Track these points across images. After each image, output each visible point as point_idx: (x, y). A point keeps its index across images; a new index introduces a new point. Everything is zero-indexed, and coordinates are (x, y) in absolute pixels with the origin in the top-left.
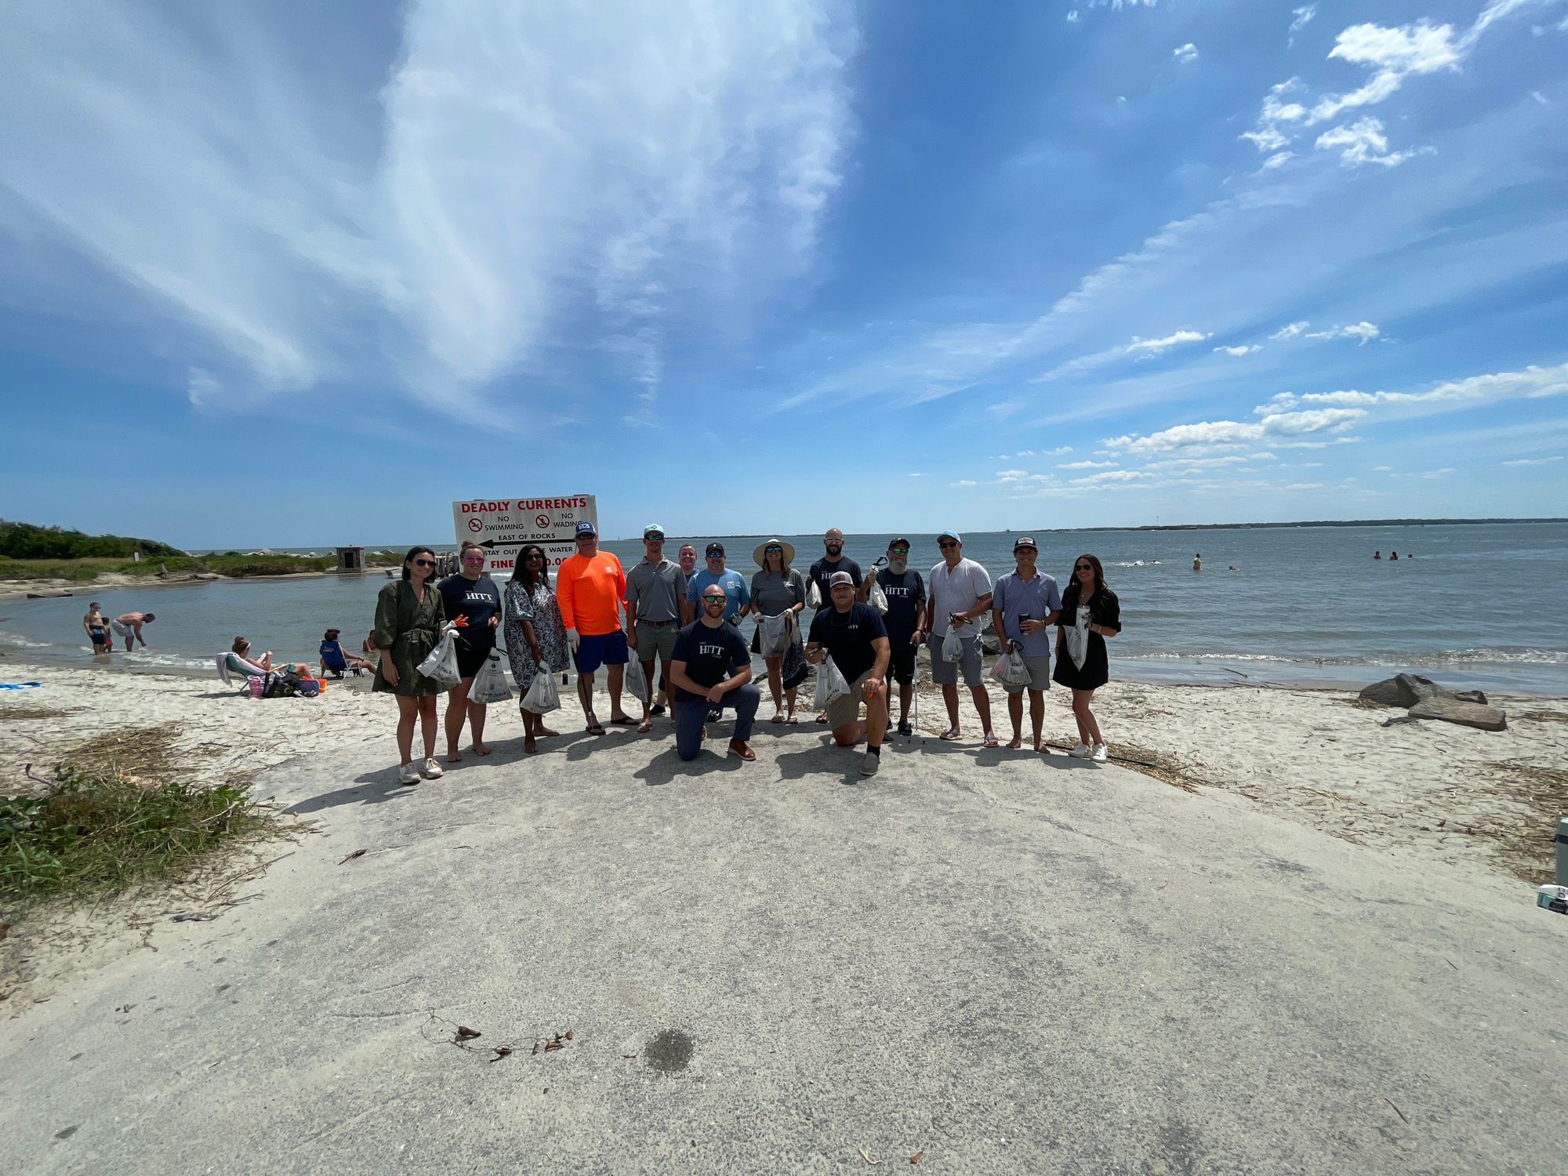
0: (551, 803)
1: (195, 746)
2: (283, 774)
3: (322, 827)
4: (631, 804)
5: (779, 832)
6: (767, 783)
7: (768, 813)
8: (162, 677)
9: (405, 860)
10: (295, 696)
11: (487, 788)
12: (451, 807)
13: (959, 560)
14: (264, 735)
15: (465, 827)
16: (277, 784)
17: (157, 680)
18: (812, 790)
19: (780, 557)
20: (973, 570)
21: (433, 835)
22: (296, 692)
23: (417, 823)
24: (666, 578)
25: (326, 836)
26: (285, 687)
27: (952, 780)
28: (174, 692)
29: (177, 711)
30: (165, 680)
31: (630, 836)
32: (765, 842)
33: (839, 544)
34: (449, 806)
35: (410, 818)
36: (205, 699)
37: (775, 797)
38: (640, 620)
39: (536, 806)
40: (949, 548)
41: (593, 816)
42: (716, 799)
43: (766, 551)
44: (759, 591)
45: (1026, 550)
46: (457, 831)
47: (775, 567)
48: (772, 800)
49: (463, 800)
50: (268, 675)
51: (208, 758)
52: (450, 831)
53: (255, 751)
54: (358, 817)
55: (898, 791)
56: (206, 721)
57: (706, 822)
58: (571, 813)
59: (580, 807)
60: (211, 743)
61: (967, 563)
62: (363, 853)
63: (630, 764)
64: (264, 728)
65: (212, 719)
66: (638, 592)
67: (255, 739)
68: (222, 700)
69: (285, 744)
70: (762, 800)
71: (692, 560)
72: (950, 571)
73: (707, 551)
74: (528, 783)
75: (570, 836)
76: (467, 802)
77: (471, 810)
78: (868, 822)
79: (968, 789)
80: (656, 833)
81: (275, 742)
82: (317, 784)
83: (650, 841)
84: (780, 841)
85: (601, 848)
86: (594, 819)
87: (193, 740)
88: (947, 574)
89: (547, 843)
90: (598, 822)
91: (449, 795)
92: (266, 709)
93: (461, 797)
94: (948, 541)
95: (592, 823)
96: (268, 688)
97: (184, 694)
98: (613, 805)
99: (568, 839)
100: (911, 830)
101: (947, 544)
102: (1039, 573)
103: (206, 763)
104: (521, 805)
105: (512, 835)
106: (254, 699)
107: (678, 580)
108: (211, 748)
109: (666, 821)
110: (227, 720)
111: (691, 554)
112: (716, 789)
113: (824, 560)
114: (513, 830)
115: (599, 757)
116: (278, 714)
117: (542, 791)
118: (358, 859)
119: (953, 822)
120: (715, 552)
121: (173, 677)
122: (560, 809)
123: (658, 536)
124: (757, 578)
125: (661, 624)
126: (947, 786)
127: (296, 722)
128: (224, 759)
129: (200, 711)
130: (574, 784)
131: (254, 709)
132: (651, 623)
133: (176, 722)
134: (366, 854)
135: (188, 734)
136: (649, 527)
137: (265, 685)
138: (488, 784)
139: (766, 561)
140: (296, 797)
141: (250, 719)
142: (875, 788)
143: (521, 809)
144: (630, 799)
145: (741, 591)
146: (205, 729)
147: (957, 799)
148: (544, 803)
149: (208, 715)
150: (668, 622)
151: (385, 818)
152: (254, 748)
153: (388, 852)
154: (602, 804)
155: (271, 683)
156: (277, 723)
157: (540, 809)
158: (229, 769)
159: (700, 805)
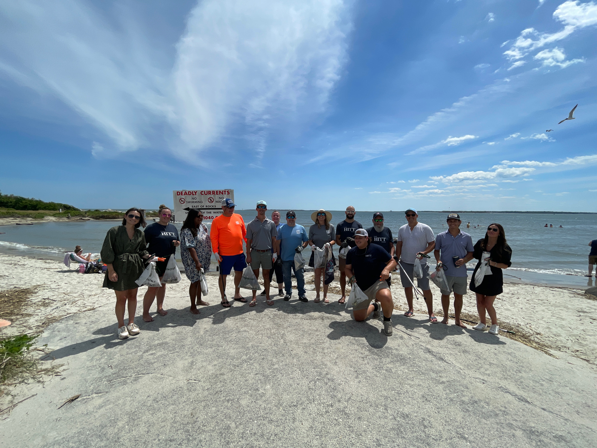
0: (200, 358)
1: (39, 300)
2: (63, 325)
3: (64, 370)
4: (246, 362)
5: (340, 396)
6: (323, 349)
7: (329, 376)
8: (48, 261)
9: (100, 407)
10: (99, 273)
11: (166, 343)
12: (142, 358)
13: (416, 223)
14: (75, 295)
15: (146, 376)
16: (56, 333)
17: (45, 263)
18: (351, 356)
19: (324, 218)
20: (425, 229)
21: (125, 383)
22: (100, 271)
23: (119, 371)
24: (267, 228)
25: (62, 379)
26: (95, 269)
27: (429, 352)
28: (48, 269)
29: (44, 279)
30: (49, 263)
31: (245, 393)
32: (332, 406)
33: (354, 213)
34: (141, 357)
35: (116, 366)
36: (59, 273)
37: (330, 361)
38: (253, 249)
39: (190, 360)
40: (411, 217)
41: (222, 372)
42: (295, 360)
43: (318, 215)
44: (313, 235)
45: (453, 221)
46: (140, 380)
47: (322, 223)
48: (328, 363)
49: (151, 352)
50: (87, 263)
51: (42, 308)
52: (136, 379)
53: (66, 304)
54: (88, 363)
55: (402, 360)
56: (53, 286)
57: (291, 382)
58: (210, 367)
59: (216, 363)
60: (48, 299)
61: (420, 225)
62: (77, 397)
63: (246, 328)
64: (76, 291)
65: (57, 284)
66: (252, 235)
67: (69, 297)
68: (66, 274)
69: (82, 301)
70: (323, 364)
71: (278, 219)
72: (412, 229)
73: (287, 215)
74: (189, 340)
75: (208, 389)
76: (152, 354)
77: (153, 361)
78: (393, 389)
79: (442, 359)
80: (261, 391)
81: (77, 299)
82: (77, 334)
83: (257, 399)
84: (342, 406)
85: (226, 403)
86: (222, 374)
87: (40, 297)
88: (410, 231)
89: (193, 395)
90: (225, 377)
91: (144, 348)
92: (83, 279)
93: (150, 350)
94: (411, 213)
95: (221, 378)
96: (87, 269)
97: (52, 270)
98: (236, 362)
99: (206, 393)
100: (425, 398)
101: (411, 215)
102: (461, 232)
103: (39, 311)
104: (182, 358)
105: (173, 387)
106: (81, 274)
107: (273, 228)
108: (47, 301)
109: (267, 379)
110: (63, 284)
111: (277, 216)
112: (294, 352)
113: (345, 221)
114: (174, 381)
115: (229, 322)
116: (86, 283)
117: (195, 348)
118: (73, 403)
119: (448, 391)
120: (291, 216)
121: (53, 261)
122: (204, 364)
123: (264, 207)
124: (312, 229)
125: (264, 251)
126: (428, 356)
127: (93, 288)
128: (49, 309)
129: (53, 280)
130: (214, 343)
131: (78, 279)
132: (258, 251)
133: (39, 286)
134: (79, 399)
135: (40, 293)
136: (259, 202)
137: (86, 268)
138: (167, 340)
139: (317, 219)
140: (61, 344)
141: (74, 285)
142: (388, 356)
143: (182, 362)
144: (244, 357)
145: (303, 235)
146: (50, 290)
147: (440, 369)
148: (195, 358)
149: (56, 282)
150: (267, 250)
151: (102, 365)
152: (66, 302)
153: (93, 398)
154: (229, 361)
155: (89, 267)
156: (84, 288)
157: (192, 362)
158: (48, 315)
159: (286, 365)
